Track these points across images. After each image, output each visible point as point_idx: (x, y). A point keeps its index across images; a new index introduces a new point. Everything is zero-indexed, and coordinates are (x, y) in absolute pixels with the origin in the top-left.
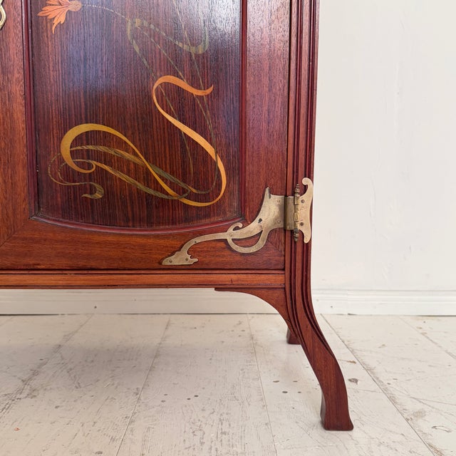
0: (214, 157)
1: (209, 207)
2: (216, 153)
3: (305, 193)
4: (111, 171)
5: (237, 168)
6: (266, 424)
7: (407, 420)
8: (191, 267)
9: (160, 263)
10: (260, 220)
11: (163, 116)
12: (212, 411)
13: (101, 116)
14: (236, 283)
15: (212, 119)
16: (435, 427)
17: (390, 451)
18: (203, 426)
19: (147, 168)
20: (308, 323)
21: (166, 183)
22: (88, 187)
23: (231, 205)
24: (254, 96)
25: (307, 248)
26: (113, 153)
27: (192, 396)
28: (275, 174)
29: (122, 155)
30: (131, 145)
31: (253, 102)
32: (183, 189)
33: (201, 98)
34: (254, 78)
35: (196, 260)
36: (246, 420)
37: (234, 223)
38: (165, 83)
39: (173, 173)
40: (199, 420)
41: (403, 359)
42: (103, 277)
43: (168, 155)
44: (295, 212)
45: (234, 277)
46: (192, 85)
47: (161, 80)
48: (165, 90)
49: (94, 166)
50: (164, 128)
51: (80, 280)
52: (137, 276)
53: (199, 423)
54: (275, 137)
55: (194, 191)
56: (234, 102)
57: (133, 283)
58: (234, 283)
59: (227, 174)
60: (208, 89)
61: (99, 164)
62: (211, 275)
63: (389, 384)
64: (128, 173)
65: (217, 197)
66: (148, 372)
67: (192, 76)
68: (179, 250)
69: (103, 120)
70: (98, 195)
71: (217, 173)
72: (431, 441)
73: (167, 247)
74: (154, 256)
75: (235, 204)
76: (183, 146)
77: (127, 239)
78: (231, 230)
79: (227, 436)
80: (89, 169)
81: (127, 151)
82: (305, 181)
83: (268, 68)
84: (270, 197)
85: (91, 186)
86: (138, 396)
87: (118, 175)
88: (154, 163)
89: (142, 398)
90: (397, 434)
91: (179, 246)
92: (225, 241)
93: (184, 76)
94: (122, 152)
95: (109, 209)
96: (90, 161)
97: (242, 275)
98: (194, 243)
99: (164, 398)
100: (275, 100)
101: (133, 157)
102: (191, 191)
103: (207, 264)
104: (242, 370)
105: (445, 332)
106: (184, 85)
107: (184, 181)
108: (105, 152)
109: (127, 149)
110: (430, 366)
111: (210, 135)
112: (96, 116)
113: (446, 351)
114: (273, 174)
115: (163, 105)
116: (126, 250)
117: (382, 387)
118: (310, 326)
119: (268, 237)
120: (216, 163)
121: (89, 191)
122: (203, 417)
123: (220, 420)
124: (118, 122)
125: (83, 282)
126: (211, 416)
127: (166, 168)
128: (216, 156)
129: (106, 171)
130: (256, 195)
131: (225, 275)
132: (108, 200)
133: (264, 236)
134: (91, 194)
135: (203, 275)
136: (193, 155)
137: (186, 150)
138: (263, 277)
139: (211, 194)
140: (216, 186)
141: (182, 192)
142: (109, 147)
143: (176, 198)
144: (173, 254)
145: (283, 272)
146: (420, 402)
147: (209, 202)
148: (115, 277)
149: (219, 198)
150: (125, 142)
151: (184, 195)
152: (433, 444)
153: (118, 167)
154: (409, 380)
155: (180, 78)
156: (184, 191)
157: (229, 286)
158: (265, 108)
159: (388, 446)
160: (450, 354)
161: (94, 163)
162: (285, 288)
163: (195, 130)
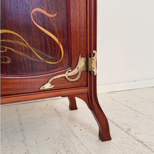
0: (58, 43)
1: (57, 64)
2: (59, 41)
3: (94, 56)
4: (14, 51)
5: (67, 47)
6: (81, 144)
7: (126, 132)
8: (52, 89)
9: (39, 89)
10: (78, 68)
11: (36, 26)
12: (58, 143)
13: (8, 26)
14: (70, 93)
15: (57, 27)
16: (135, 133)
17: (127, 145)
18: (59, 150)
19: (30, 49)
20: (96, 105)
21: (39, 55)
22: (4, 59)
23: (66, 62)
24: (74, 18)
25: (95, 77)
26: (15, 43)
27: (47, 139)
28: (83, 49)
29: (19, 44)
30: (23, 39)
31: (74, 20)
32: (46, 57)
33: (52, 18)
34: (73, 10)
35: (54, 86)
36: (73, 144)
37: (68, 70)
38: (36, 11)
39: (42, 50)
40: (56, 148)
41: (112, 110)
42: (15, 98)
43: (39, 43)
44: (92, 64)
45: (69, 91)
46: (48, 12)
47: (34, 10)
48: (37, 14)
49: (6, 49)
50: (37, 31)
51: (5, 100)
52: (30, 95)
53: (56, 149)
54: (82, 34)
55: (51, 57)
56: (65, 20)
57: (28, 99)
58: (69, 93)
59: (63, 50)
60: (54, 14)
61: (8, 48)
62: (61, 92)
63: (113, 120)
64: (22, 51)
65: (60, 59)
66: (21, 132)
67: (48, 8)
68: (47, 83)
69: (9, 28)
70: (9, 62)
71: (60, 50)
72: (137, 139)
73: (42, 82)
74: (36, 86)
75: (67, 62)
76: (45, 39)
77: (24, 80)
78: (67, 73)
79: (70, 152)
80: (4, 50)
81: (21, 41)
82: (94, 52)
83: (78, 6)
84: (81, 59)
85: (5, 58)
86: (24, 143)
87: (17, 53)
88: (33, 46)
89: (27, 143)
90: (126, 138)
91: (47, 81)
92: (65, 77)
93: (44, 8)
94: (19, 42)
95: (14, 67)
96: (4, 47)
97: (73, 90)
98: (53, 79)
99: (36, 142)
100: (82, 20)
101: (23, 44)
102: (50, 58)
103: (58, 87)
104: (60, 124)
105: (119, 98)
106: (44, 12)
107: (47, 54)
108: (11, 43)
109: (21, 40)
110: (122, 111)
111: (56, 34)
112: (6, 26)
113: (123, 105)
114: (82, 49)
115: (36, 21)
116: (24, 85)
117: (112, 122)
118: (97, 106)
119: (81, 74)
120: (59, 46)
121: (4, 60)
122: (56, 146)
123: (64, 146)
124: (16, 28)
125: (6, 101)
126: (59, 145)
127: (39, 48)
128: (59, 42)
129: (12, 51)
130: (76, 58)
131: (66, 91)
132: (13, 64)
133: (80, 74)
134: (5, 61)
135: (57, 92)
136: (49, 42)
137: (47, 40)
138: (80, 90)
139: (58, 58)
140: (59, 55)
141: (46, 58)
142: (12, 40)
143: (43, 61)
144: (44, 85)
145: (87, 87)
146: (126, 125)
147: (57, 62)
148: (20, 97)
149: (61, 60)
150: (20, 38)
151: (47, 60)
152: (138, 139)
153: (17, 49)
154: (118, 117)
155: (43, 9)
156: (47, 58)
157: (68, 95)
158: (78, 23)
159: (125, 143)
160: (125, 105)
161: (6, 48)
162: (88, 93)
163: (50, 32)
